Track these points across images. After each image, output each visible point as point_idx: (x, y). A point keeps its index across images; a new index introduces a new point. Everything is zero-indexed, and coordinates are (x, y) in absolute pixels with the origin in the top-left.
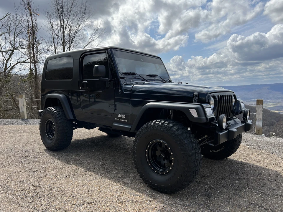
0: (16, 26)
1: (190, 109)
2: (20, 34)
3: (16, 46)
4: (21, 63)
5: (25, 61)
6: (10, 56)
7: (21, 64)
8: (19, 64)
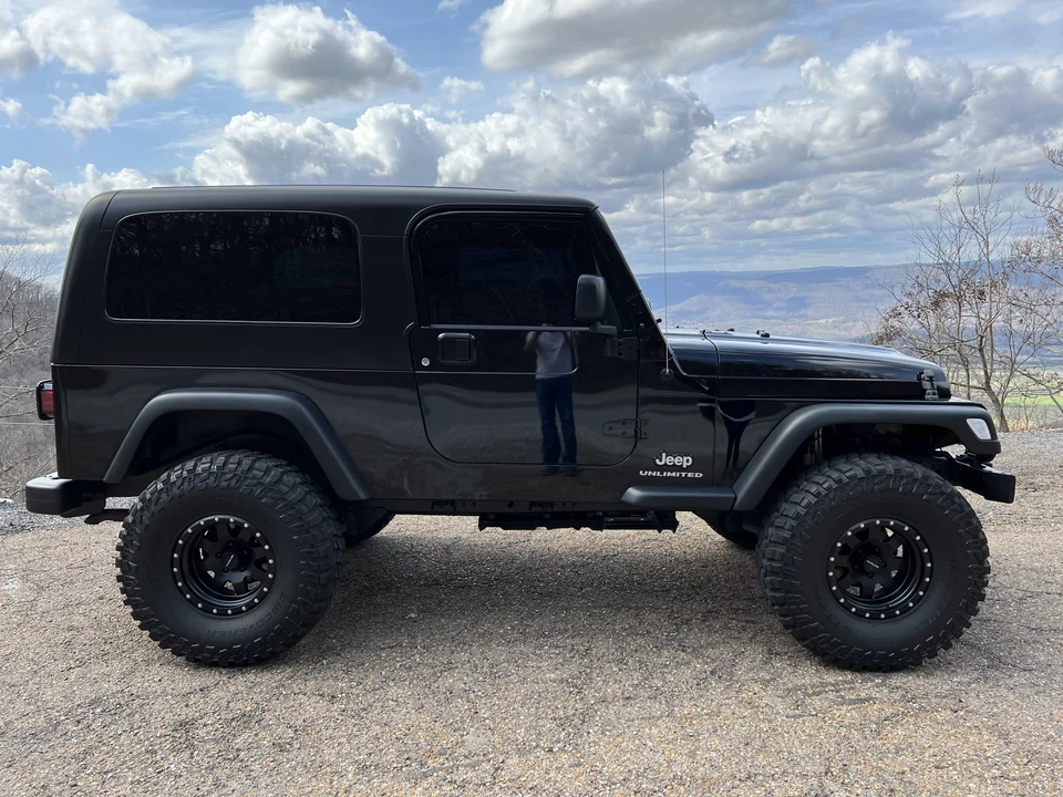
1: (969, 421)
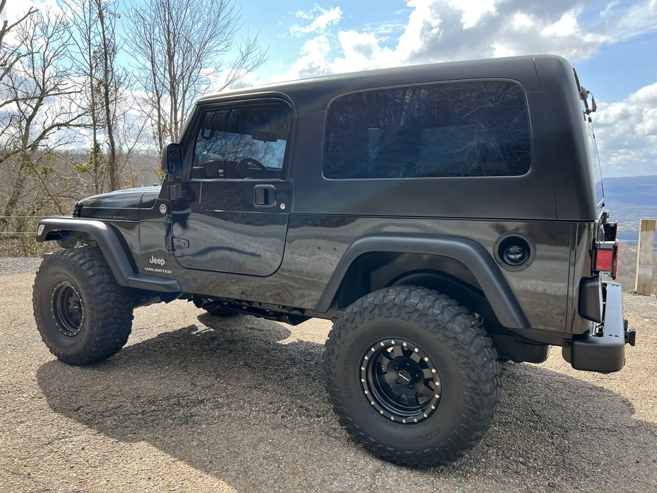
0: (48, 38)
2: (56, 57)
3: (49, 85)
4: (59, 125)
5: (70, 122)
6: (36, 110)
7: (58, 129)
8: (55, 129)
